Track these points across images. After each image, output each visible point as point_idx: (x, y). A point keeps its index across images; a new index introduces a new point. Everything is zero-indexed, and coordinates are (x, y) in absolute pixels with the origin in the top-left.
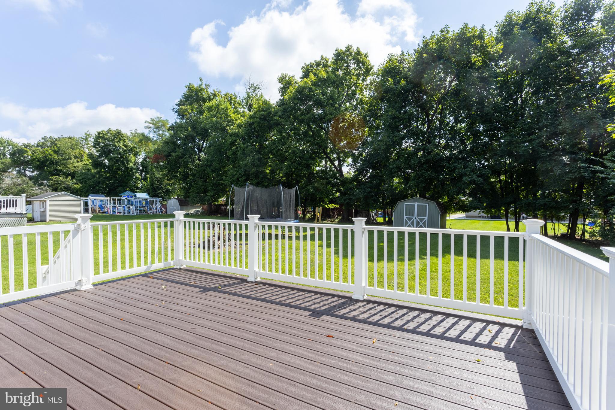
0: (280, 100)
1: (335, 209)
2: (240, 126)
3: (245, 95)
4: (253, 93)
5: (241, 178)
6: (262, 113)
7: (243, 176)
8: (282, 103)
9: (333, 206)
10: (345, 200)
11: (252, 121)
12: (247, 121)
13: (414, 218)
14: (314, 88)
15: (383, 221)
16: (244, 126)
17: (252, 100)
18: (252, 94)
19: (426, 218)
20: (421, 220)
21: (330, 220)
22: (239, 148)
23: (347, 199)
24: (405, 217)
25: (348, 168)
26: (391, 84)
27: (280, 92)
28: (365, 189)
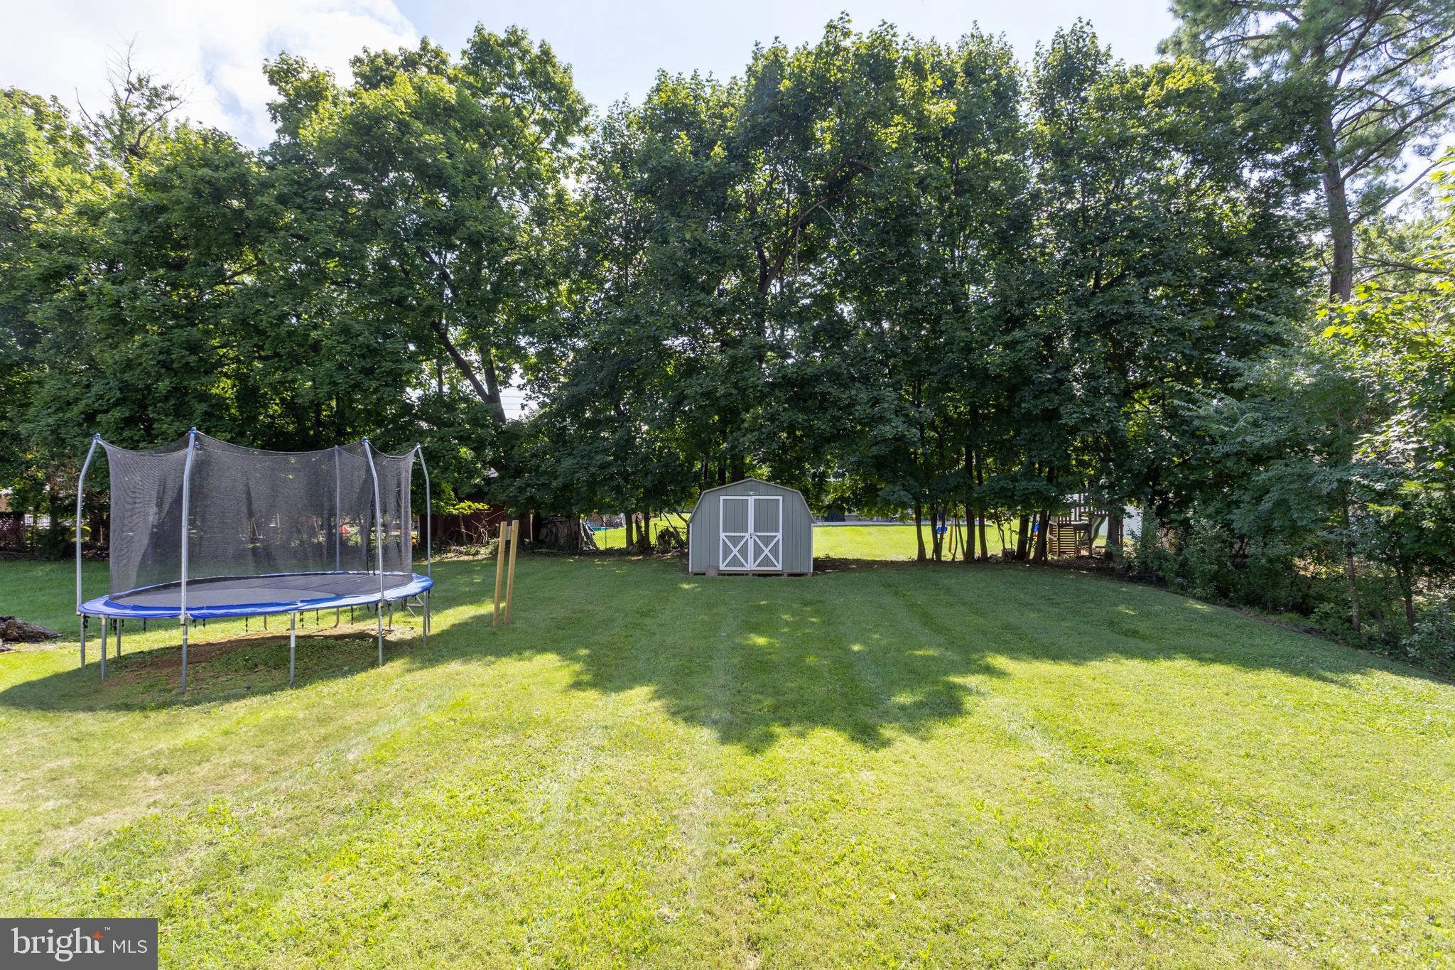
0: (275, 145)
1: (477, 515)
2: (91, 214)
3: (110, 110)
4: (148, 108)
5: (106, 411)
6: (205, 171)
7: (116, 405)
8: (286, 155)
9: (470, 507)
10: (521, 490)
11: (150, 199)
12: (130, 197)
13: (747, 535)
14: (418, 125)
15: (624, 545)
16: (112, 215)
17: (141, 134)
18: (143, 114)
19: (779, 535)
20: (767, 541)
21: (462, 549)
22: (91, 299)
23: (528, 486)
24: (722, 535)
25: (523, 393)
26: (684, 150)
27: (274, 118)
28: (591, 458)
